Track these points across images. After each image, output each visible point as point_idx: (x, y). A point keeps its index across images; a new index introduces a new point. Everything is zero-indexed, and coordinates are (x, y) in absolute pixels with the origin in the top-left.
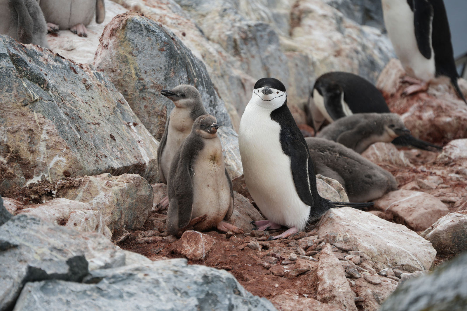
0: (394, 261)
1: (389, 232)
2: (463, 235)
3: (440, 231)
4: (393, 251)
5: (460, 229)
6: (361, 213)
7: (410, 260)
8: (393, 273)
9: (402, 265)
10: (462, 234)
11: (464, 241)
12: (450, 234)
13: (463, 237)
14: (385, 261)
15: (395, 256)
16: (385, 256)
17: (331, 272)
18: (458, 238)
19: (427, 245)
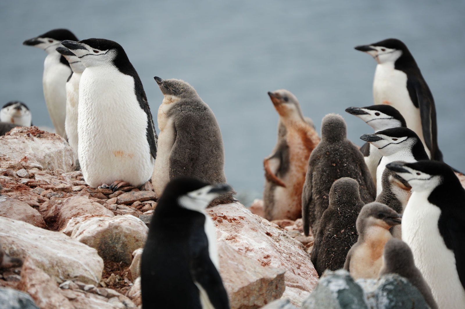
0: (66, 273)
1: (51, 241)
2: (111, 240)
3: (89, 237)
4: (65, 262)
5: (109, 234)
6: (13, 222)
7: (84, 271)
8: (77, 286)
9: (76, 277)
10: (109, 239)
11: (110, 247)
12: (98, 240)
13: (110, 242)
14: (56, 273)
15: (68, 267)
16: (57, 268)
17: (45, 289)
18: (105, 243)
19: (93, 253)
